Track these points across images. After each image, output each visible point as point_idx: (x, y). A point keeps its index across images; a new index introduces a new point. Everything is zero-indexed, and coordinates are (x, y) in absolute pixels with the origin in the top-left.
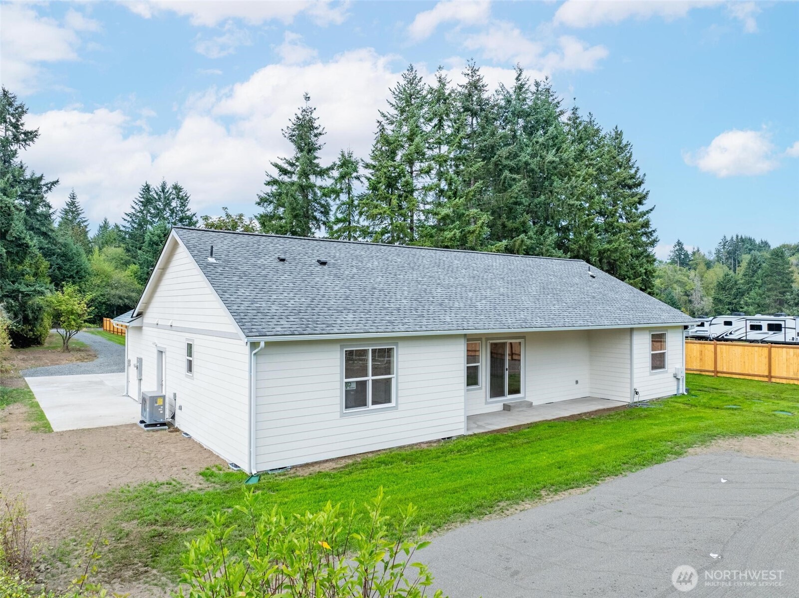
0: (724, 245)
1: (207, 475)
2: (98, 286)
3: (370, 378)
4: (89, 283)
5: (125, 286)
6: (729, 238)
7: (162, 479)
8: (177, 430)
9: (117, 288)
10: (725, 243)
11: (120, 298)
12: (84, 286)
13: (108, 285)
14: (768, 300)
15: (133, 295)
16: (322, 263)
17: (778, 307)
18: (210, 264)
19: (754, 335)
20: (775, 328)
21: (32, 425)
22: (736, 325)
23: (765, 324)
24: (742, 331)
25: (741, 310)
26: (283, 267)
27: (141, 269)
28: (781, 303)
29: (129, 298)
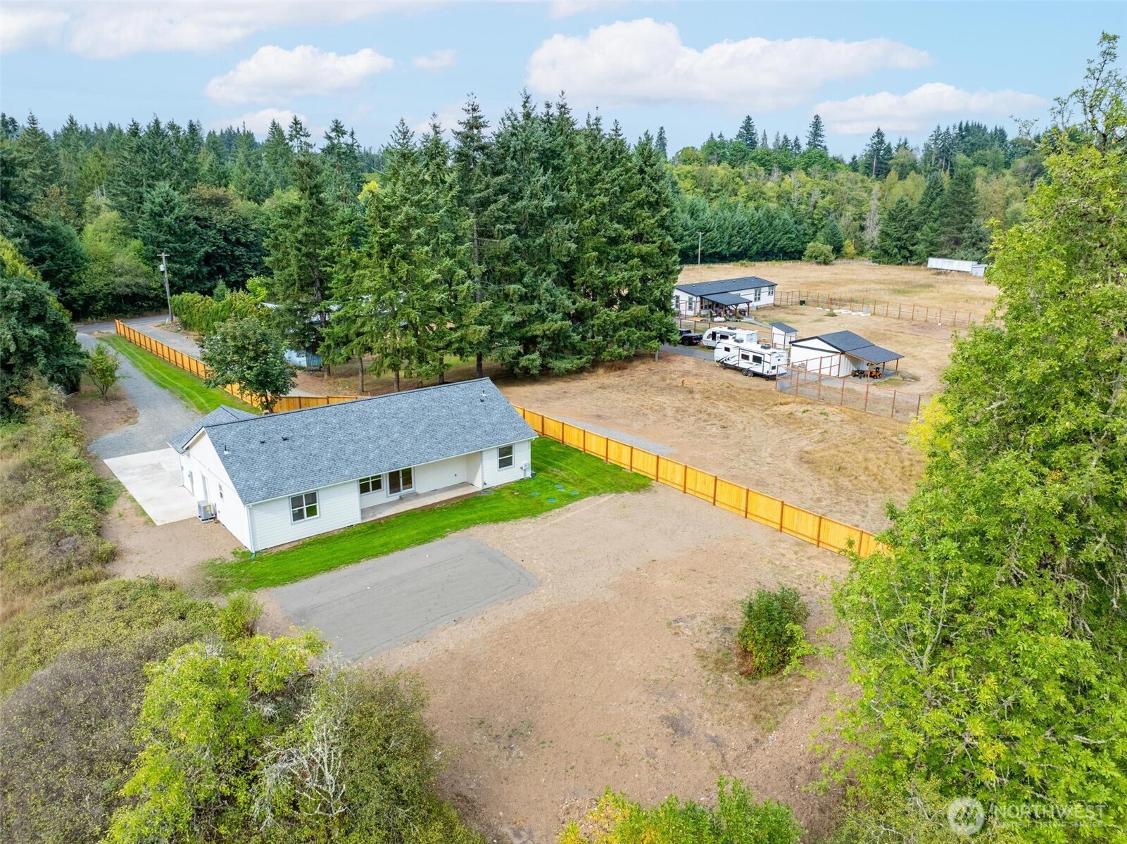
0: (936, 139)
1: (235, 553)
2: (100, 274)
3: (305, 507)
4: (89, 272)
5: (130, 271)
6: (943, 130)
7: (217, 556)
8: (219, 522)
9: (121, 275)
10: (937, 135)
11: (127, 286)
12: (83, 276)
13: (110, 271)
14: (942, 238)
15: (141, 281)
16: (285, 439)
17: (953, 247)
18: (226, 456)
19: (744, 364)
20: (757, 360)
21: (142, 519)
22: (734, 352)
23: (751, 355)
24: (737, 358)
25: (911, 248)
26: (263, 448)
27: (145, 245)
28: (957, 242)
29: (137, 285)
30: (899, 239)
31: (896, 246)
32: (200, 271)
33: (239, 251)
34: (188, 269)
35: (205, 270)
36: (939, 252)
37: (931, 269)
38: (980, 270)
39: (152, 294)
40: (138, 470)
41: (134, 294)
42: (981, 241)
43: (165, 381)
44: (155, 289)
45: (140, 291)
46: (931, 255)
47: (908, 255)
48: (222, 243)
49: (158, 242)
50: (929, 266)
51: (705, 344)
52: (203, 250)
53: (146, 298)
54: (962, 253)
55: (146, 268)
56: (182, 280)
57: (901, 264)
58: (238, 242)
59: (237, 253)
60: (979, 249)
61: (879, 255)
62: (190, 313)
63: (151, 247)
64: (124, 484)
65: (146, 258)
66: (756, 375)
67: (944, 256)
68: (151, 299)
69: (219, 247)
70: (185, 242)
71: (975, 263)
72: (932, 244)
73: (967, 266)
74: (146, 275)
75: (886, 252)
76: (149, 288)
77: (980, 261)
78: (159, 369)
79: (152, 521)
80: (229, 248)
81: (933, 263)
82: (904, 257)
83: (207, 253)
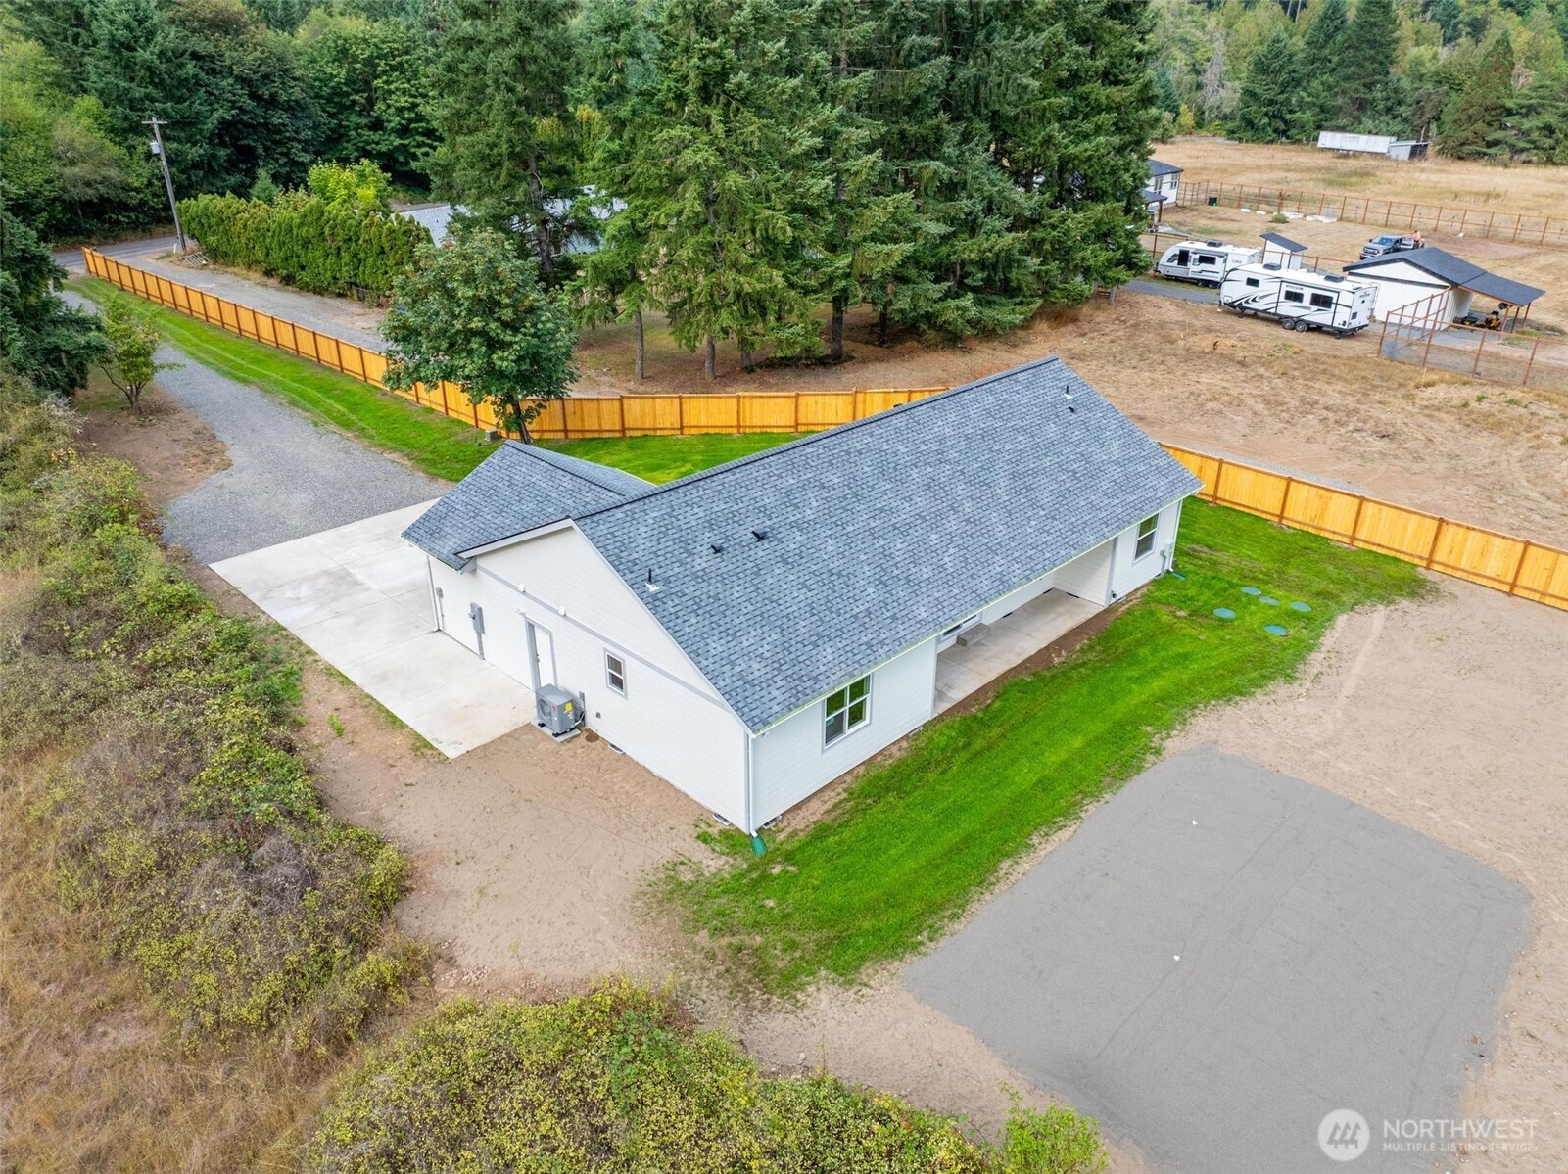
2: (33, 161)
5: (89, 155)
8: (592, 737)
9: (72, 163)
11: (88, 184)
13: (51, 155)
14: (1340, 101)
15: (113, 173)
16: (760, 537)
17: (1359, 113)
18: (655, 597)
19: (1288, 309)
20: (1321, 301)
21: (399, 740)
22: (1265, 287)
23: (1308, 294)
24: (1274, 298)
25: (1289, 116)
26: (725, 565)
27: (106, 106)
28: (1363, 105)
29: (105, 180)
30: (1271, 102)
31: (1267, 114)
32: (214, 156)
33: (279, 118)
34: (194, 152)
35: (223, 153)
36: (1334, 123)
37: (1324, 150)
38: (1403, 150)
39: (134, 199)
40: (304, 591)
41: (101, 198)
42: (1399, 104)
43: (239, 368)
44: (137, 190)
45: (112, 194)
46: (1320, 128)
47: (1282, 127)
48: (249, 104)
49: (131, 101)
50: (1320, 144)
51: (1163, 271)
52: (216, 114)
53: (124, 206)
54: (1369, 124)
55: (116, 151)
56: (183, 172)
57: (1272, 142)
58: (273, 102)
59: (276, 121)
60: (1395, 117)
61: (1239, 128)
62: (226, 232)
63: (119, 109)
64: (295, 630)
65: (112, 130)
66: (1318, 329)
67: (1342, 129)
68: (134, 209)
69: (242, 110)
70: (180, 100)
71: (1393, 139)
72: (1323, 109)
73: (1380, 144)
74: (116, 162)
75: (1250, 124)
76: (127, 188)
77: (1399, 136)
78: (206, 341)
79: (428, 745)
80: (260, 111)
81: (1327, 139)
82: (1276, 131)
83: (223, 122)
